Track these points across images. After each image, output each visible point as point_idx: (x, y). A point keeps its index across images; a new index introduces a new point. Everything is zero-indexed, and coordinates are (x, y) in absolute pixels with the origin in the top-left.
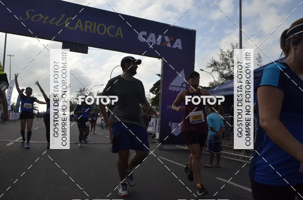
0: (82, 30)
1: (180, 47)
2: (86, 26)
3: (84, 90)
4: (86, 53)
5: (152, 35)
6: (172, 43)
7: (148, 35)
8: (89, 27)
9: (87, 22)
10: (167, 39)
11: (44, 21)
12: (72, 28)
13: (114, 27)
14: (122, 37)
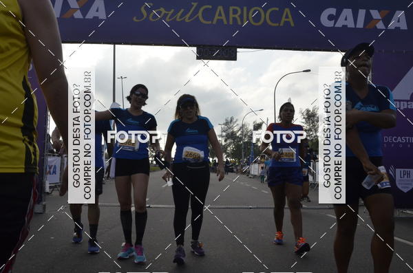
0: (225, 23)
1: (403, 26)
2: (231, 16)
3: (231, 121)
4: (235, 59)
5: (347, 12)
6: (387, 21)
7: (339, 13)
8: (236, 16)
9: (231, 9)
10: (375, 14)
11: (168, 16)
12: (210, 22)
13: (277, 9)
14: (292, 24)
